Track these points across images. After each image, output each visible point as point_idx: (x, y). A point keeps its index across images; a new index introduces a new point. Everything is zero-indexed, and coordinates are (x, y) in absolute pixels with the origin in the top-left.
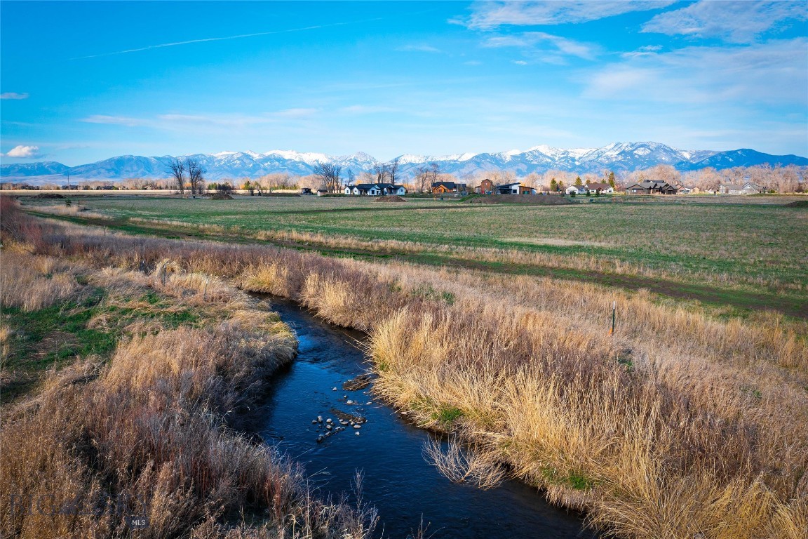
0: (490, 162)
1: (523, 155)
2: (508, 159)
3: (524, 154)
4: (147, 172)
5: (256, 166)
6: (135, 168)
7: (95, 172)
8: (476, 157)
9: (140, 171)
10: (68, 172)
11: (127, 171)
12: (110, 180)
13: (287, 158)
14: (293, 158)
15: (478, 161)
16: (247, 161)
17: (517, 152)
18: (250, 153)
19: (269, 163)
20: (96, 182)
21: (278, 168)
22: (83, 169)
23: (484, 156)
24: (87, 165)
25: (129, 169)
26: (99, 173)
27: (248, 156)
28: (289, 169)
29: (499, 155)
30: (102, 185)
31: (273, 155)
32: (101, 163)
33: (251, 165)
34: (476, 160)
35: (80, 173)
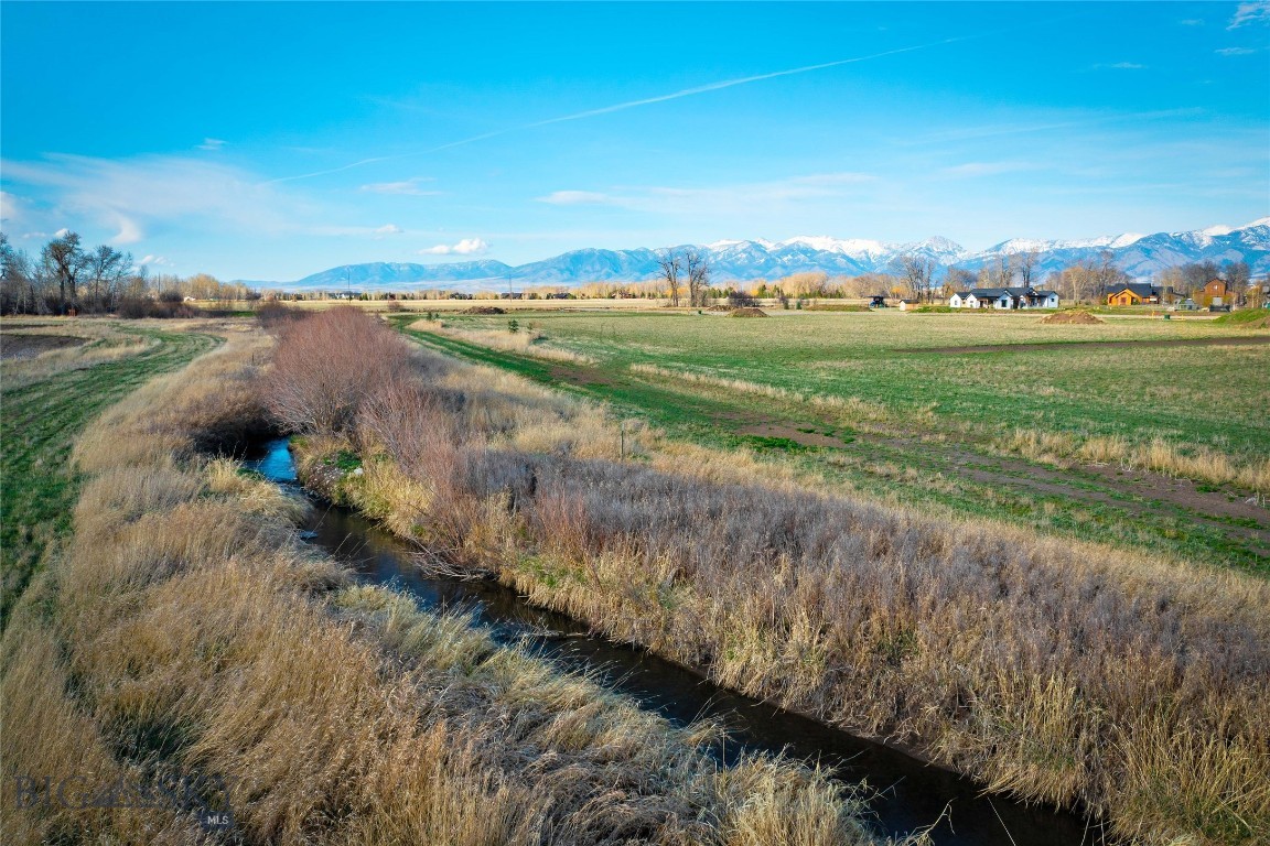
0: (1169, 248)
1: (1236, 234)
2: (1206, 242)
3: (1238, 233)
4: (613, 273)
5: (771, 261)
6: (598, 267)
7: (543, 273)
8: (1144, 240)
9: (604, 271)
10: (510, 273)
11: (586, 272)
12: (565, 285)
13: (817, 249)
14: (828, 248)
15: (1149, 247)
16: (756, 254)
17: (1225, 231)
18: (761, 242)
19: (790, 257)
20: (545, 287)
21: (804, 265)
22: (528, 270)
23: (1160, 238)
24: (533, 265)
25: (589, 268)
26: (549, 275)
27: (758, 247)
28: (821, 266)
29: (1190, 235)
30: (554, 292)
31: (797, 243)
32: (552, 260)
33: (762, 261)
34: (1144, 245)
35: (525, 275)
